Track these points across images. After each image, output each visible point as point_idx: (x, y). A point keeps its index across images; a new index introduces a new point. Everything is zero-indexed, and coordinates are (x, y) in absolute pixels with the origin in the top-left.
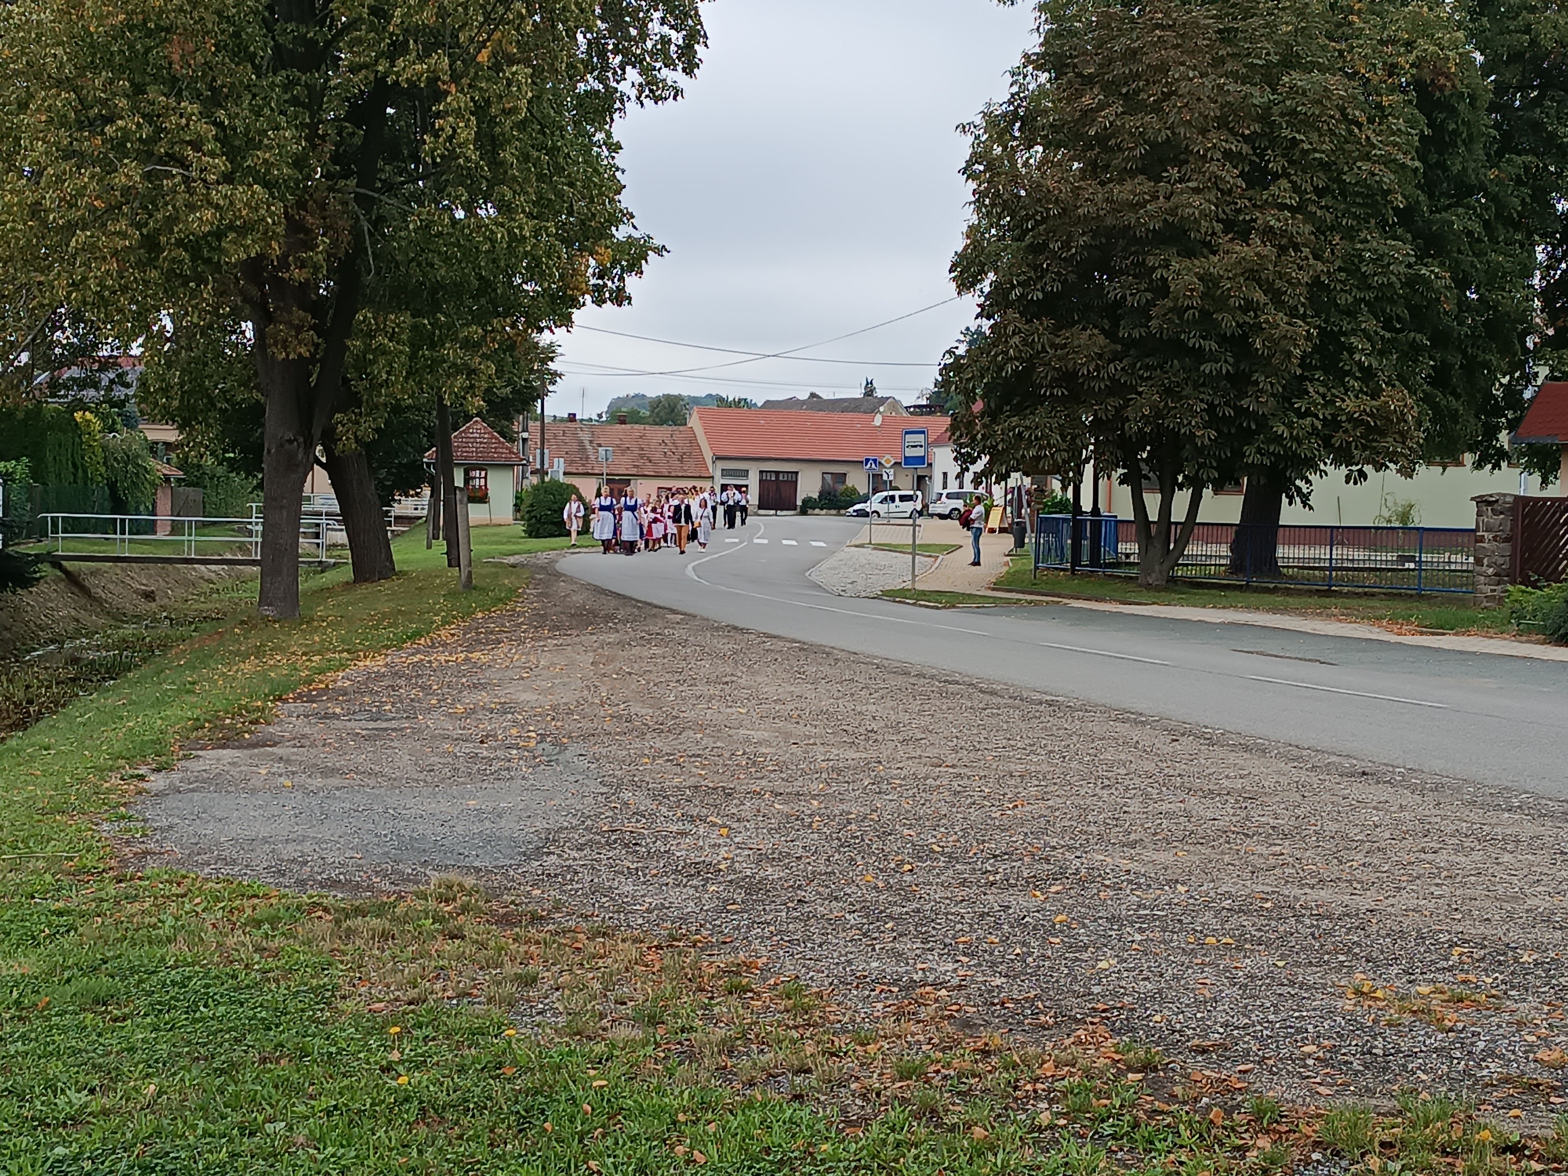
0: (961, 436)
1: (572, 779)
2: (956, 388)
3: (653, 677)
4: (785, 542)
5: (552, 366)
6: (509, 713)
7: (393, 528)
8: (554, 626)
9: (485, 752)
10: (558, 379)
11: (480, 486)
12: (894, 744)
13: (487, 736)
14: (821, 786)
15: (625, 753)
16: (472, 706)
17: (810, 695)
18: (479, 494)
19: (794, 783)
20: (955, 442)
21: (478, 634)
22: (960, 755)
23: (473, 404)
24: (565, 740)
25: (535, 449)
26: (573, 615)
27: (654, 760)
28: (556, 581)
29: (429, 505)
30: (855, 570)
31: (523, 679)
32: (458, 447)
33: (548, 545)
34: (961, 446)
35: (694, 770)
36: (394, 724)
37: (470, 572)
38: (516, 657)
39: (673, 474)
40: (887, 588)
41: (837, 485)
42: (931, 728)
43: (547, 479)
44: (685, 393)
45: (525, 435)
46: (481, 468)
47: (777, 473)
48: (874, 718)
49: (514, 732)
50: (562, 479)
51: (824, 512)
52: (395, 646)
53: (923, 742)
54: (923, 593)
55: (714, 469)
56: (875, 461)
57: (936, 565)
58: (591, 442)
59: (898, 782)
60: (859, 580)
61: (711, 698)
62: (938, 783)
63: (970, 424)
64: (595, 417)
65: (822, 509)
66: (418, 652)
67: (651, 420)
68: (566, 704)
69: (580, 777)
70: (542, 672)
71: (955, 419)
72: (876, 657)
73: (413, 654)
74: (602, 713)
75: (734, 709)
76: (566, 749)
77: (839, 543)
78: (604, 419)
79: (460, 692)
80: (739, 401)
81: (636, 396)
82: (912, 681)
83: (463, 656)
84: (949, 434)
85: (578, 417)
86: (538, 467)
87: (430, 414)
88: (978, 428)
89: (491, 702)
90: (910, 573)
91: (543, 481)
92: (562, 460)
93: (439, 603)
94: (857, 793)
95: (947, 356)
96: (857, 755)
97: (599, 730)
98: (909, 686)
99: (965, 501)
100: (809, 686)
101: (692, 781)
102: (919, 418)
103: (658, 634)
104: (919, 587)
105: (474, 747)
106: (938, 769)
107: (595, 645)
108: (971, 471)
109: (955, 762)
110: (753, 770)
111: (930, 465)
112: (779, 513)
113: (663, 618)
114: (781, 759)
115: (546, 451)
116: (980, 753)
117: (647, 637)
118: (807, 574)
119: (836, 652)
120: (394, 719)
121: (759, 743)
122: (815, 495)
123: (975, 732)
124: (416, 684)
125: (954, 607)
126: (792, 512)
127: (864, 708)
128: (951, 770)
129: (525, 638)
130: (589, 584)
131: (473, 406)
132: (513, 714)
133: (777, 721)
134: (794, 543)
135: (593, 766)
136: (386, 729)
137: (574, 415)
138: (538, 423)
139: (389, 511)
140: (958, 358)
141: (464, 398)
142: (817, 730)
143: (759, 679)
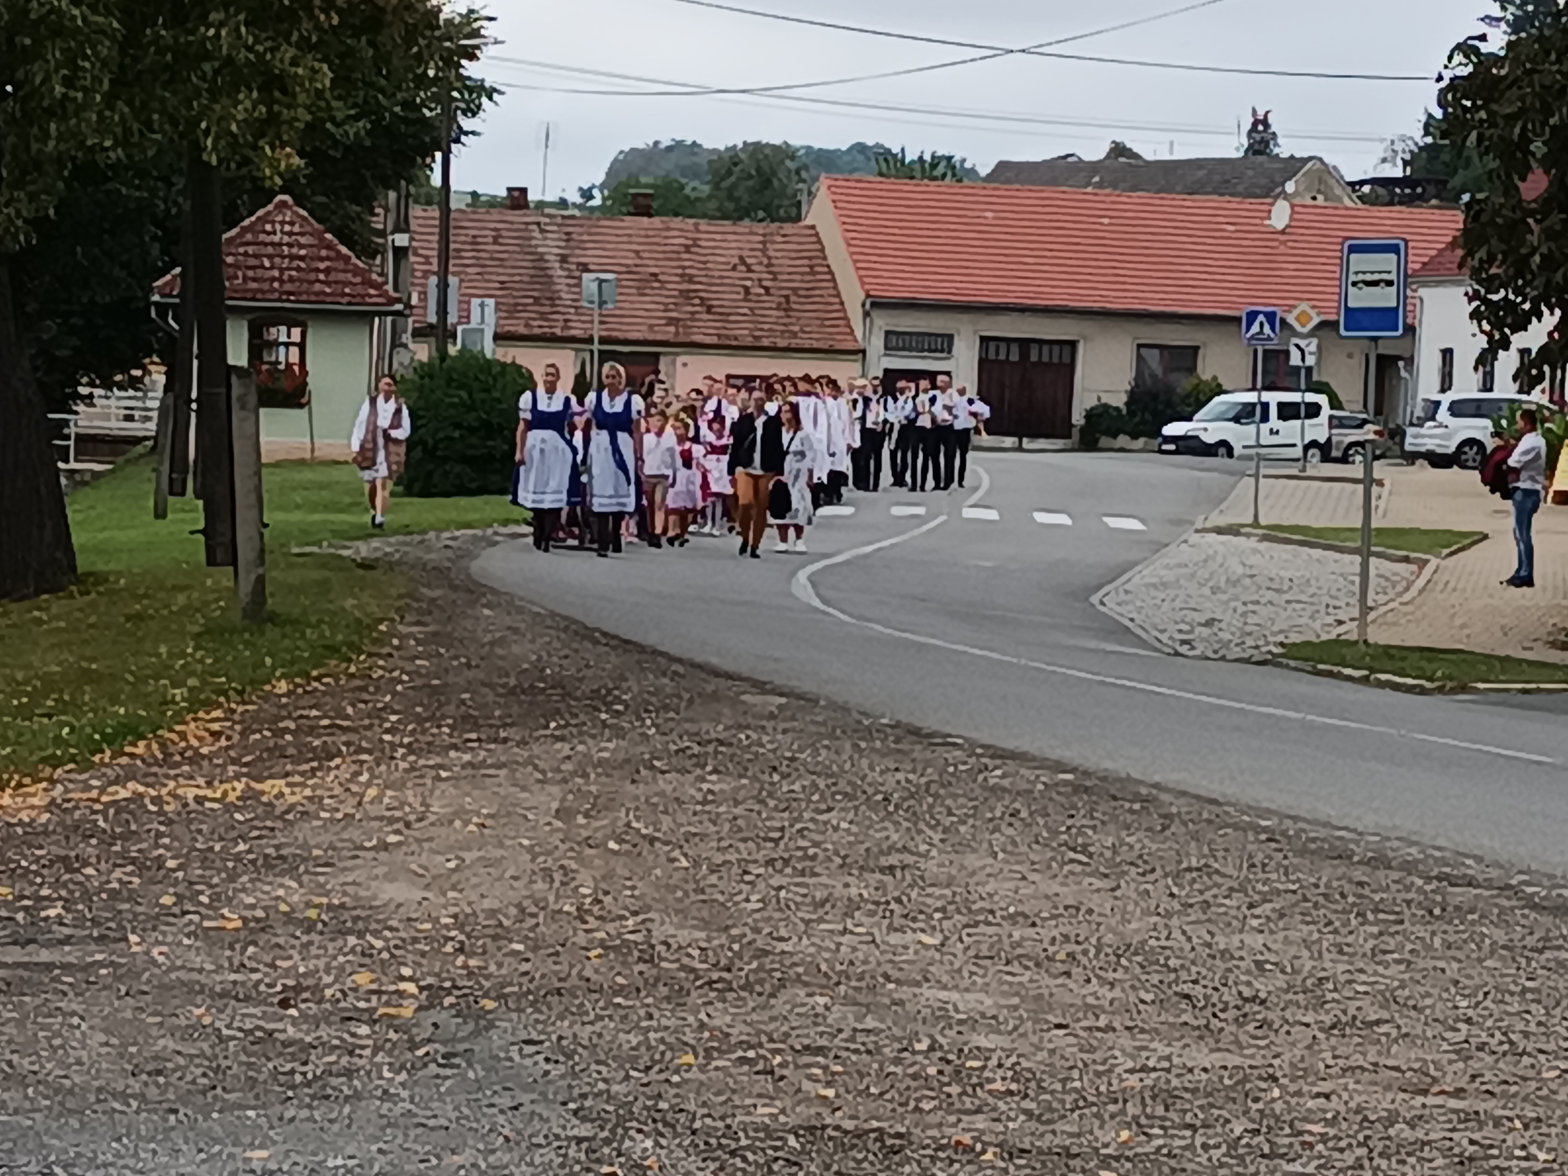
0: (1491, 260)
1: (505, 1101)
2: (1480, 139)
3: (707, 850)
4: (1041, 517)
5: (470, 69)
6: (350, 932)
7: (73, 465)
8: (465, 718)
9: (291, 1030)
10: (484, 100)
11: (289, 365)
12: (1310, 1033)
13: (298, 989)
14: (1125, 1135)
15: (634, 1039)
16: (260, 913)
17: (1102, 904)
18: (285, 384)
19: (1059, 1127)
20: (1475, 274)
21: (279, 733)
22: (1475, 1065)
23: (274, 164)
24: (490, 1004)
25: (426, 274)
26: (512, 692)
27: (708, 1057)
28: (473, 604)
29: (162, 410)
30: (1214, 590)
31: (385, 847)
32: (236, 266)
33: (454, 515)
34: (1491, 285)
35: (807, 1085)
36: (70, 954)
37: (260, 580)
38: (372, 792)
39: (766, 342)
40: (1295, 638)
41: (1174, 377)
42: (1402, 994)
43: (453, 350)
44: (796, 141)
45: (401, 240)
46: (290, 319)
47: (1024, 344)
48: (1259, 964)
49: (363, 979)
50: (489, 348)
51: (1141, 442)
52: (72, 759)
53: (1384, 1029)
54: (1388, 652)
55: (868, 333)
56: (1271, 317)
57: (1421, 582)
58: (564, 259)
59: (1317, 1128)
60: (1227, 617)
61: (852, 907)
62: (1420, 1134)
63: (1517, 228)
64: (575, 198)
65: (1134, 436)
66: (130, 775)
67: (713, 205)
68: (492, 913)
69: (525, 1098)
70: (434, 831)
71: (1476, 217)
72: (1267, 813)
73: (116, 781)
74: (581, 939)
75: (910, 936)
76: (491, 1025)
77: (1178, 522)
78: (597, 201)
79: (232, 878)
80: (934, 165)
81: (678, 145)
82: (1358, 874)
83: (240, 786)
84: (1460, 252)
85: (532, 196)
86: (433, 319)
87: (170, 185)
88: (1534, 239)
89: (309, 905)
90: (1354, 601)
91: (443, 355)
92: (491, 302)
93: (183, 655)
94: (1216, 1154)
95: (1458, 58)
96: (1217, 1059)
97: (574, 981)
98: (1347, 888)
99: (1497, 424)
100: (1098, 883)
101: (804, 1113)
102: (1384, 211)
103: (721, 743)
104: (1378, 636)
105: (264, 1016)
106: (1419, 1100)
107: (568, 767)
108: (1513, 348)
109: (1462, 1084)
110: (955, 1089)
111: (1410, 330)
112: (1026, 443)
113: (735, 702)
114: (1025, 1064)
115: (453, 280)
116: (1526, 1060)
117: (696, 749)
118: (1095, 599)
119: (1165, 797)
120: (67, 940)
121: (972, 1023)
122: (1119, 400)
123: (1515, 1008)
124: (123, 855)
125: (1464, 689)
126: (1059, 443)
127: (1236, 940)
128: (1453, 1103)
129: (393, 746)
130: (553, 614)
131: (275, 168)
132: (360, 935)
133: (1015, 968)
134: (1063, 519)
135: (556, 1071)
136: (49, 967)
137: (524, 191)
138: (434, 212)
139: (66, 423)
140: (1485, 62)
141: (255, 148)
142: (1117, 993)
143: (972, 861)
